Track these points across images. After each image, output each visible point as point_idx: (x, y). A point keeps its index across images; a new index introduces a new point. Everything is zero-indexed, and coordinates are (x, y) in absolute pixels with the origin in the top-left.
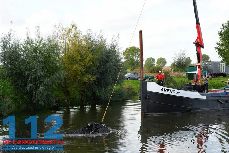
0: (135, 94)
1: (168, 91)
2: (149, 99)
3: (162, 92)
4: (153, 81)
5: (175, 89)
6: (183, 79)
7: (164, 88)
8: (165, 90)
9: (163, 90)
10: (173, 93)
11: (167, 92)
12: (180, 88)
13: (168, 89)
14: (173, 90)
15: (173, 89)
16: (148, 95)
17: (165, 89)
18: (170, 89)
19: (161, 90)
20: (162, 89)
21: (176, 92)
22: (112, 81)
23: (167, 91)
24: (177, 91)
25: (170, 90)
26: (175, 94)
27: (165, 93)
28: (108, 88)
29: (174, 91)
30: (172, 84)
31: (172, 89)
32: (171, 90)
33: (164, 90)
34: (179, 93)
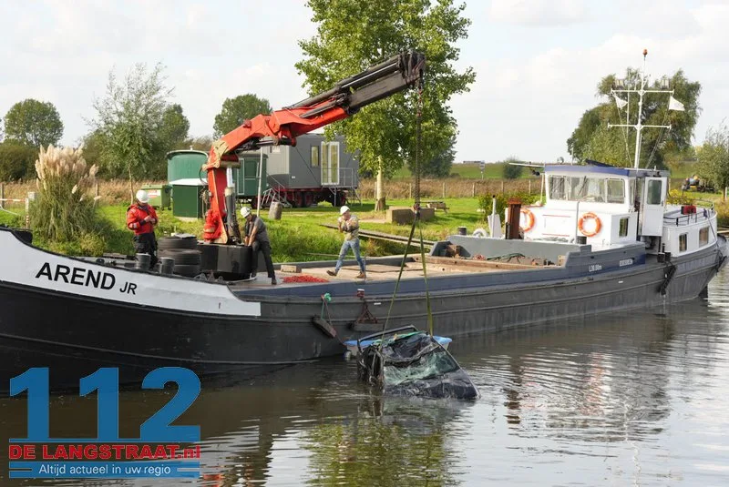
1: (77, 279)
3: (44, 283)
5: (114, 265)
7: (55, 262)
8: (61, 273)
9: (49, 274)
10: (103, 287)
11: (73, 282)
12: (139, 262)
13: (75, 269)
14: (106, 275)
15: (104, 270)
17: (59, 267)
18: (88, 267)
19: (41, 273)
20: (47, 265)
21: (120, 283)
23: (69, 277)
24: (123, 277)
25: (85, 274)
26: (114, 295)
27: (60, 286)
29: (109, 279)
31: (96, 269)
32: (90, 273)
33: (58, 273)
34: (131, 288)
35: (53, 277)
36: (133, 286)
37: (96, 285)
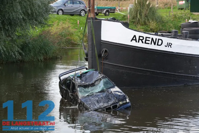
0: (74, 45)
1: (147, 42)
2: (106, 58)
3: (134, 44)
4: (114, 20)
5: (162, 36)
6: (179, 13)
7: (138, 34)
8: (141, 39)
9: (136, 40)
10: (158, 45)
11: (145, 43)
12: (173, 34)
13: (146, 38)
14: (159, 39)
15: (158, 37)
16: (104, 49)
17: (140, 37)
18: (151, 36)
19: (133, 39)
20: (135, 36)
21: (165, 43)
22: (23, 18)
23: (144, 41)
24: (166, 40)
25: (150, 39)
26: (162, 48)
27: (140, 45)
28: (15, 31)
29: (160, 42)
30: (153, 25)
31: (155, 37)
32: (152, 39)
33: (139, 39)
34: (169, 45)
35: (137, 41)
36: (170, 44)
37: (155, 44)
